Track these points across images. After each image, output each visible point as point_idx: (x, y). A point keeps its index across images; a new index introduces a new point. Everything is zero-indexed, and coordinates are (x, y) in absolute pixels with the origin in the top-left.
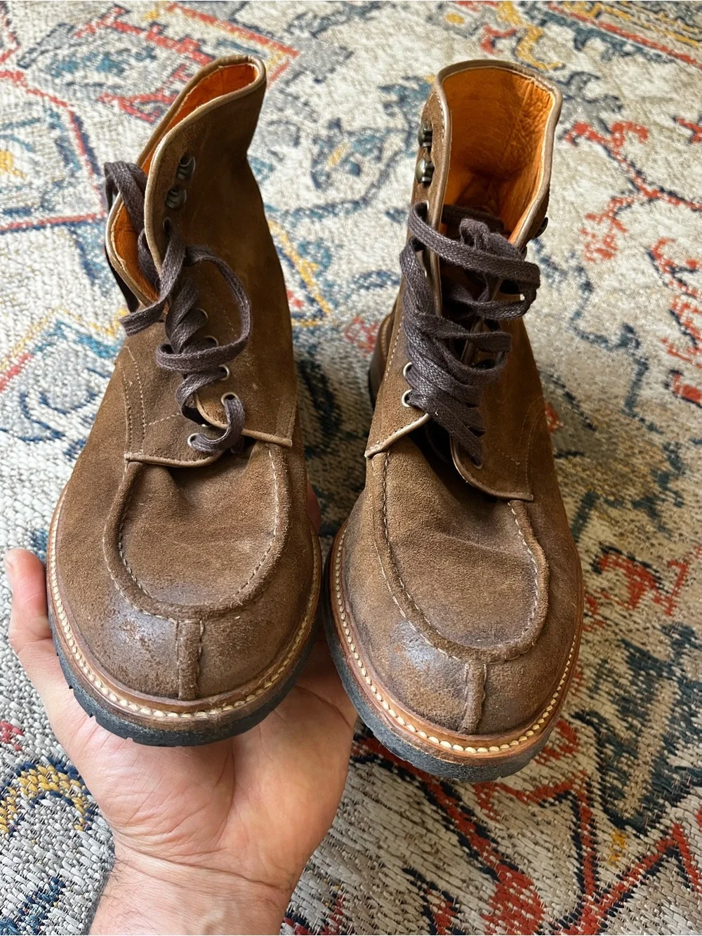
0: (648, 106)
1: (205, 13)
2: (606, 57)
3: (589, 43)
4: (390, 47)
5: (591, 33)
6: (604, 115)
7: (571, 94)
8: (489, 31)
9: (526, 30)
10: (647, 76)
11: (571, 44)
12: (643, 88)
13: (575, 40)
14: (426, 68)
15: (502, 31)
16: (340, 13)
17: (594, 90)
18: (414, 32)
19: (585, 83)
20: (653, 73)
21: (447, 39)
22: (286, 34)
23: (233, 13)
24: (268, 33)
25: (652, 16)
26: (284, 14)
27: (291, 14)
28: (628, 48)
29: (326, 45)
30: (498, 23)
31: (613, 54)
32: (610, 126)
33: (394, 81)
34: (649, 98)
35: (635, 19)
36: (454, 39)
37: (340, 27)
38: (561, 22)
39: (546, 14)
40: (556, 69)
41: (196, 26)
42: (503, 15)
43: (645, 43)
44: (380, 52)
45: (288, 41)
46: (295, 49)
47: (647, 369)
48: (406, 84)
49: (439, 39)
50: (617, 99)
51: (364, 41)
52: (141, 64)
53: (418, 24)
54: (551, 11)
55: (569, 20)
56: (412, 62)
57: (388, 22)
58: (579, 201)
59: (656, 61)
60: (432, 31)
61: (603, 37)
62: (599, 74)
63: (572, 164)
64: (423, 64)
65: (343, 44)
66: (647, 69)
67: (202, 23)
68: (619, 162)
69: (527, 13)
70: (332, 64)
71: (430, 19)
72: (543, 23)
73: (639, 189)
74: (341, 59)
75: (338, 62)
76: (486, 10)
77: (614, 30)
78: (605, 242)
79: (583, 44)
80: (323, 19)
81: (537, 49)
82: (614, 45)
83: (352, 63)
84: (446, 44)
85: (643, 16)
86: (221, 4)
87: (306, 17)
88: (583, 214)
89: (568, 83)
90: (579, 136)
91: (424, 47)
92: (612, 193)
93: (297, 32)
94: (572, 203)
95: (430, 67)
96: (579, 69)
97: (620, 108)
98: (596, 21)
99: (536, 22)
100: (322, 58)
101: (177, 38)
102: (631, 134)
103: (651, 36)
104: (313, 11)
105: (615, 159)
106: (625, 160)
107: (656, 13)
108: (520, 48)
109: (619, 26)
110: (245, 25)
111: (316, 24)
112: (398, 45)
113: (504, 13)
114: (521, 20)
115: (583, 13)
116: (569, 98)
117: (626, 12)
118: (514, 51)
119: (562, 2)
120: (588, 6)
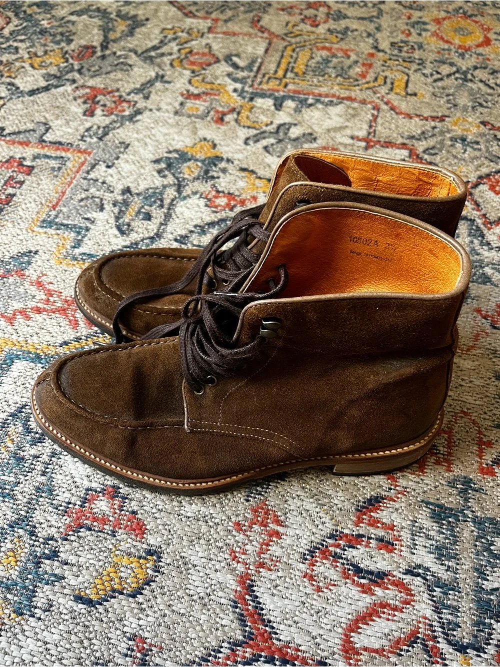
0: (332, 134)
1: (21, 140)
2: (297, 110)
3: (284, 104)
4: (154, 135)
5: (284, 98)
6: (306, 146)
7: (281, 138)
8: (217, 112)
9: (241, 106)
10: (327, 116)
11: (273, 108)
12: (326, 124)
13: (275, 105)
14: (181, 143)
15: (226, 110)
16: (115, 122)
17: (295, 132)
18: (168, 123)
19: (288, 129)
20: (330, 113)
21: (191, 123)
22: (80, 142)
23: (41, 137)
24: (68, 144)
25: (321, 79)
26: (77, 130)
27: (82, 129)
28: (310, 101)
29: (110, 144)
30: (221, 106)
31: (302, 107)
33: (161, 156)
34: (332, 129)
35: (310, 83)
36: (195, 122)
37: (118, 131)
38: (263, 95)
39: (252, 93)
40: (267, 125)
41: (17, 150)
42: (224, 100)
43: (320, 95)
44: (148, 140)
45: (83, 146)
46: (89, 150)
48: (170, 155)
49: (185, 124)
50: (311, 134)
51: (135, 135)
53: (170, 118)
54: (255, 91)
55: (268, 93)
56: (172, 142)
57: (149, 121)
59: (330, 105)
60: (180, 120)
61: (293, 99)
62: (296, 122)
64: (178, 141)
65: (121, 140)
66: (326, 112)
67: (20, 147)
69: (239, 96)
70: (116, 154)
71: (176, 113)
72: (251, 99)
74: (122, 150)
75: (120, 152)
76: (212, 99)
77: (299, 92)
79: (281, 105)
80: (104, 128)
81: (251, 116)
82: (301, 102)
83: (130, 151)
84: (191, 126)
85: (315, 80)
86: (32, 133)
87: (92, 129)
89: (277, 132)
91: (176, 131)
93: (88, 139)
95: (183, 142)
96: (282, 122)
97: (315, 139)
98: (286, 90)
99: (247, 100)
100: (109, 152)
101: (4, 160)
103: (324, 90)
104: (97, 124)
107: (323, 76)
108: (240, 118)
109: (301, 89)
110: (50, 142)
111: (100, 132)
112: (158, 133)
113: (224, 98)
114: (236, 100)
115: (276, 87)
116: (280, 141)
117: (304, 80)
118: (236, 121)
119: (261, 83)
120: (278, 82)
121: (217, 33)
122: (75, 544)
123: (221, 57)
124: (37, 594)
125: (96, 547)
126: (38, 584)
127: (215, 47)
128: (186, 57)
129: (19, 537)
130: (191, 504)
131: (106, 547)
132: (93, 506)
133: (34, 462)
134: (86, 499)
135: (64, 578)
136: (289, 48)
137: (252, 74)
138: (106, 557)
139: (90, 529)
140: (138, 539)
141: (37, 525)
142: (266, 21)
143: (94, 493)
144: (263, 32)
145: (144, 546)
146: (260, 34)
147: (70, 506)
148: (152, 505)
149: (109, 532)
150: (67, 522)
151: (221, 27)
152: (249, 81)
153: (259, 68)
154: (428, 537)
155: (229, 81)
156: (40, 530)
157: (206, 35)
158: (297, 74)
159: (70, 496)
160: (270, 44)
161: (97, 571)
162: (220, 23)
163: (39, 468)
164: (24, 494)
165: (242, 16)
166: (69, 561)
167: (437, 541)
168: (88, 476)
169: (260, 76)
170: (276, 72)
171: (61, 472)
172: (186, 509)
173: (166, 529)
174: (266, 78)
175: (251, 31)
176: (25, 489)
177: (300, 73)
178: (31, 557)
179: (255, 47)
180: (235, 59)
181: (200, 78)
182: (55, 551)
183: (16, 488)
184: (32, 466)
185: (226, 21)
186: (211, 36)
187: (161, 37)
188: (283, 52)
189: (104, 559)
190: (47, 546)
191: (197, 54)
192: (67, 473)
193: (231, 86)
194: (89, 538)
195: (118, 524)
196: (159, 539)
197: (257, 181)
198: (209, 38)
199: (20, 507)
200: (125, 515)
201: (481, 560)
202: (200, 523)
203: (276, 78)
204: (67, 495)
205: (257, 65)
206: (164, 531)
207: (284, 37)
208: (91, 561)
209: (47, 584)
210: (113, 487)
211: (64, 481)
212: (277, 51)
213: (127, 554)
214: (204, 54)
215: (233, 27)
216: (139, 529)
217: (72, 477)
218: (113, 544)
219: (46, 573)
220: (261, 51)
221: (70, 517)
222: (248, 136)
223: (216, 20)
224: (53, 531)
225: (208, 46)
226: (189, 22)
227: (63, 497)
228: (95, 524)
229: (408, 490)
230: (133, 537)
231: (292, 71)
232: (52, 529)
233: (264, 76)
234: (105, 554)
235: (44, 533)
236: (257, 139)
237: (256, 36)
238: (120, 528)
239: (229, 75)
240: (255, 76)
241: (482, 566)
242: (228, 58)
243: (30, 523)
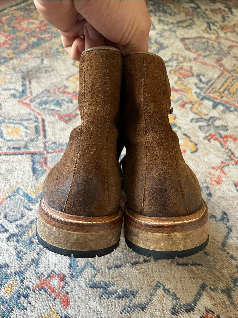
2: (223, 112)
3: (218, 107)
5: (219, 104)
6: (221, 132)
8: (183, 101)
9: (196, 102)
11: (211, 107)
12: (236, 123)
13: (213, 106)
15: (187, 101)
17: (218, 123)
19: (215, 120)
28: (232, 109)
30: (186, 99)
31: (226, 111)
32: (223, 136)
35: (235, 99)
38: (208, 99)
39: (204, 96)
40: (205, 115)
47: (231, 231)
50: (226, 126)
52: (68, 105)
55: (211, 99)
58: (209, 162)
61: (223, 105)
62: (220, 117)
63: (208, 148)
68: (225, 149)
69: (197, 96)
72: (202, 99)
73: (232, 159)
76: (183, 94)
77: (227, 103)
78: (218, 178)
79: (216, 107)
81: (199, 108)
82: (227, 108)
88: (210, 166)
90: (211, 138)
92: (221, 160)
94: (206, 162)
96: (213, 116)
97: (227, 130)
98: (221, 100)
99: (200, 99)
102: (230, 139)
105: (223, 148)
106: (227, 148)
108: (193, 107)
109: (229, 101)
113: (189, 95)
114: (194, 98)
115: (217, 97)
116: (209, 125)
117: (232, 97)
118: (191, 108)
119: (210, 92)
120: (218, 94)
121: (198, 62)
122: (37, 296)
123: (195, 74)
124: (13, 311)
125: (45, 302)
126: (15, 307)
127: (194, 68)
128: (178, 70)
129: (17, 280)
130: (94, 301)
131: (49, 304)
132: (51, 280)
133: (36, 246)
134: (50, 275)
135: (26, 310)
136: (231, 78)
137: (207, 87)
138: (47, 309)
139: (46, 291)
140: (64, 307)
141: (26, 278)
142: (225, 61)
143: (54, 274)
144: (220, 67)
145: (65, 313)
146: (219, 67)
147: (42, 275)
148: (76, 293)
149: (53, 297)
150: (38, 283)
151: (201, 59)
152: (204, 90)
153: (212, 85)
155: (194, 87)
156: (26, 281)
157: (192, 61)
158: (230, 93)
159: (44, 270)
160: (222, 74)
161: (41, 314)
162: (201, 57)
163: (37, 250)
164: (26, 260)
165: (213, 56)
166: (31, 303)
168: (55, 264)
169: (211, 89)
170: (220, 89)
171: (45, 256)
172: (91, 303)
173: (78, 309)
174: (213, 91)
175: (215, 65)
176: (28, 258)
177: (232, 93)
178: (17, 293)
179: (214, 73)
180: (202, 77)
181: (181, 82)
182: (28, 295)
183: (24, 256)
184: (35, 248)
185: (204, 57)
186: (194, 62)
187: (170, 57)
188: (227, 79)
189: (46, 309)
190: (25, 290)
191: (184, 70)
192: (47, 258)
193: (195, 90)
194: (44, 296)
195: (58, 295)
196: (73, 312)
197: (189, 143)
198: (193, 64)
199: (22, 266)
200: (63, 292)
202: (95, 314)
203: (218, 92)
204: (43, 269)
205: (211, 83)
206: (76, 309)
207: (230, 72)
208: (40, 308)
209: (19, 309)
210: (64, 275)
211: (45, 261)
212: (224, 78)
213: (56, 312)
214: (187, 71)
215: (207, 60)
216: (66, 303)
217: (49, 262)
218: (52, 304)
219: (20, 303)
220: (216, 76)
221: (40, 281)
222: (193, 117)
223: (199, 55)
224: (30, 285)
225: (191, 67)
226: (187, 53)
227: (41, 269)
228: (49, 290)
230: (62, 305)
231: (228, 91)
232: (31, 283)
233: (213, 89)
234: (47, 308)
235: (27, 284)
236: (197, 120)
237: (216, 67)
238: (58, 298)
239: (196, 84)
240: (208, 89)
242: (198, 76)
243: (23, 276)
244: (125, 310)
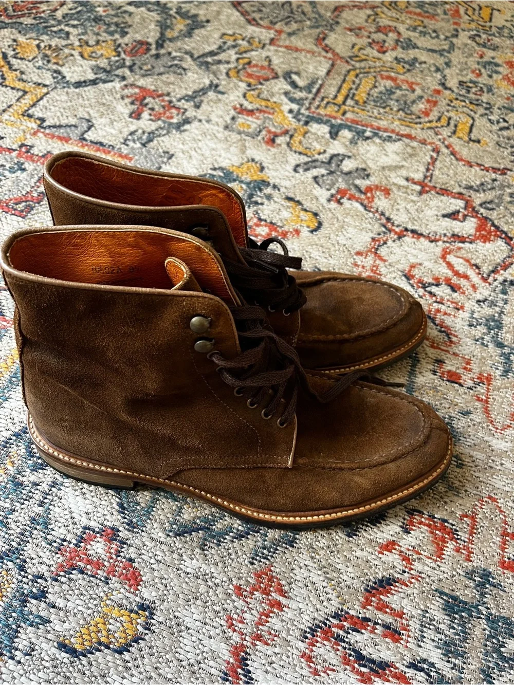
0: (387, 173)
1: (61, 135)
2: (353, 142)
3: (340, 133)
4: (200, 148)
5: (341, 127)
6: (358, 182)
7: (332, 170)
8: (269, 132)
9: (295, 130)
10: (384, 152)
11: (328, 136)
12: (382, 161)
13: (330, 133)
14: (227, 161)
15: (278, 131)
16: (161, 128)
17: (348, 165)
18: (216, 137)
19: (341, 161)
20: (387, 150)
21: (241, 140)
22: (123, 146)
23: (83, 134)
24: (110, 146)
25: (382, 110)
26: (121, 132)
27: (126, 132)
28: (368, 134)
29: (153, 152)
30: (274, 126)
31: (358, 139)
32: (363, 189)
33: (205, 172)
34: (387, 167)
35: (370, 114)
36: (245, 140)
37: (163, 138)
38: (319, 121)
39: (308, 117)
40: (319, 154)
41: (55, 146)
42: (277, 120)
43: (379, 129)
44: (193, 153)
45: (125, 150)
46: (131, 156)
47: (418, 361)
48: (214, 173)
49: (235, 140)
50: (365, 170)
51: (181, 146)
52: (14, 175)
53: (218, 132)
54: (311, 115)
55: (325, 119)
56: (218, 158)
57: (197, 132)
58: (349, 243)
59: (388, 141)
60: (229, 136)
61: (350, 128)
62: (350, 154)
63: (340, 218)
64: (225, 158)
65: (166, 150)
66: (383, 147)
67: (59, 142)
68: (373, 213)
69: (294, 117)
70: (158, 163)
71: (226, 127)
72: (306, 123)
73: (390, 231)
74: (165, 160)
75: (163, 162)
76: (265, 118)
77: (356, 122)
78: (372, 270)
79: (337, 134)
80: (149, 133)
81: (304, 141)
82: (358, 133)
83: (173, 162)
84: (240, 143)
85: (375, 112)
86: (73, 128)
87: (137, 133)
88: (353, 252)
89: (329, 163)
90: (342, 198)
91: (224, 147)
92: (372, 235)
93: (131, 144)
94: (345, 245)
95: (230, 159)
96: (336, 152)
97: (368, 176)
98: (344, 118)
99: (302, 123)
100: (151, 160)
101: (41, 154)
102: (378, 193)
103: (383, 123)
104: (142, 129)
105: (370, 211)
106: (377, 211)
107: (384, 108)
108: (292, 142)
109: (360, 119)
110: (91, 142)
111: (145, 137)
112: (205, 147)
113: (278, 118)
114: (291, 122)
115: (334, 114)
116: (331, 173)
117: (363, 110)
118: (288, 144)
119: (318, 107)
120: (336, 108)
121: (279, 46)
122: (65, 587)
123: (280, 73)
124: (19, 635)
125: (86, 593)
126: (22, 624)
127: (276, 61)
128: (244, 68)
129: (8, 570)
130: (192, 559)
131: (97, 594)
132: (89, 547)
133: (33, 490)
134: (82, 538)
135: (49, 622)
136: (352, 73)
137: (311, 96)
138: (96, 606)
139: (82, 572)
140: (132, 590)
141: (28, 560)
142: (331, 39)
143: (91, 533)
144: (327, 52)
145: (138, 599)
146: (324, 53)
147: (65, 543)
148: (150, 555)
149: (103, 579)
150: (59, 561)
151: (284, 40)
152: (307, 103)
153: (319, 91)
154: (438, 631)
155: (285, 100)
156: (30, 565)
157: (267, 47)
158: (357, 102)
159: (65, 532)
160: (333, 65)
161: (85, 619)
162: (283, 36)
163: (37, 497)
164: (18, 524)
165: (307, 31)
166: (57, 604)
167: (446, 636)
168: (87, 513)
169: (318, 99)
170: (336, 96)
171: (60, 504)
172: (186, 564)
173: (162, 584)
174: (325, 102)
175: (315, 48)
176: (20, 518)
177: (361, 101)
178: (17, 594)
179: (316, 67)
180: (294, 77)
181: (255, 93)
182: (43, 591)
183: (10, 516)
184: (30, 494)
185: (290, 35)
186: (272, 48)
187: (220, 42)
188: (346, 76)
189: (93, 607)
190: (35, 584)
191: (256, 66)
192: (66, 507)
193: (287, 106)
194: (80, 582)
195: (112, 571)
196: (154, 594)
197: (302, 213)
198: (270, 51)
199: (12, 537)
200: (122, 562)
201: (489, 661)
202: (199, 581)
203: (335, 104)
204: (63, 531)
205: (317, 86)
206: (159, 586)
207: (349, 60)
208: (80, 608)
209: (31, 625)
210: (113, 529)
211: (62, 515)
212: (339, 74)
213: (118, 605)
214: (263, 67)
215: (296, 41)
216: (134, 579)
217: (71, 512)
218: (104, 592)
219: (32, 614)
220: (322, 72)
221: (63, 555)
222: (298, 162)
223: (279, 32)
224: (43, 569)
225: (268, 59)
226: (251, 30)
227: (59, 532)
228: (88, 567)
229: (423, 575)
230: (127, 587)
231: (352, 99)
232: (43, 566)
233: (323, 99)
234: (95, 602)
235: (34, 569)
236: (307, 167)
237: (320, 54)
238: (114, 576)
239: (286, 94)
240: (314, 99)
241: (489, 667)
242: (287, 75)
243: (21, 557)
244: (258, 556)
